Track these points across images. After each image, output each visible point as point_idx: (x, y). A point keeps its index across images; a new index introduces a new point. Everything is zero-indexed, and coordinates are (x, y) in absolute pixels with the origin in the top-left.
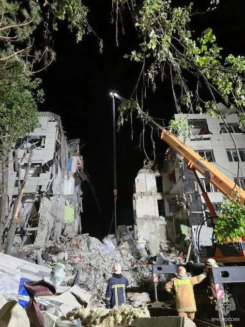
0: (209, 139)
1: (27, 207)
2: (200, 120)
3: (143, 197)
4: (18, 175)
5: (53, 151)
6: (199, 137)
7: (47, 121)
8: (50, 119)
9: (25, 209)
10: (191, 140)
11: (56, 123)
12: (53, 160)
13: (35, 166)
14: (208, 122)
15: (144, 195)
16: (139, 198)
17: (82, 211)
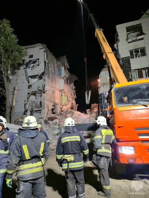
0: (142, 39)
1: (39, 98)
2: (136, 25)
3: (105, 86)
4: (29, 83)
5: (44, 67)
6: (134, 39)
7: (39, 49)
8: (41, 48)
9: (38, 100)
10: (129, 43)
11: (43, 50)
12: (44, 72)
13: (37, 77)
14: (142, 26)
15: (105, 85)
16: (102, 87)
17: (76, 98)
